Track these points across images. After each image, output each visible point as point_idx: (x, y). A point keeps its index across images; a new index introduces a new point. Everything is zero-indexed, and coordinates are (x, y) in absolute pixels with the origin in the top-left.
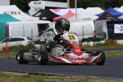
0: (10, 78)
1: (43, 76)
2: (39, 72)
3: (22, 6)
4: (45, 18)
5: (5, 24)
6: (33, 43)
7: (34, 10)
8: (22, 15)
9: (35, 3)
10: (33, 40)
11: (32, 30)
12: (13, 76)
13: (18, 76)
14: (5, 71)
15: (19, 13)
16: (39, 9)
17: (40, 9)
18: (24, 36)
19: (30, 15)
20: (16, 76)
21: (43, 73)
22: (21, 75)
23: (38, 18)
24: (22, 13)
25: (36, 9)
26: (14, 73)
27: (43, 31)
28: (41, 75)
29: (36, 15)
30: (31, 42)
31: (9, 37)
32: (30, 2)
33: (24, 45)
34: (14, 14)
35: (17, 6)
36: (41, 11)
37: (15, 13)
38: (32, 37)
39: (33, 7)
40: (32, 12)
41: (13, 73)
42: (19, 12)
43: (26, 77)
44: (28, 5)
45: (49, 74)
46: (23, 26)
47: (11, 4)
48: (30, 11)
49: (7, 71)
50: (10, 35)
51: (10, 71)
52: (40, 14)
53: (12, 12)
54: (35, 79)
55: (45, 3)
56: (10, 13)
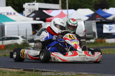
0: (6, 74)
1: (37, 73)
2: (33, 69)
3: (17, 8)
5: (1, 24)
6: (27, 42)
7: (28, 11)
8: (17, 16)
9: (29, 5)
10: (27, 39)
11: (26, 29)
12: (9, 72)
13: (13, 72)
14: (1, 67)
15: (14, 14)
16: (33, 10)
17: (34, 10)
18: (19, 35)
19: (24, 16)
20: (12, 72)
21: (37, 69)
22: (17, 71)
23: (32, 19)
24: (17, 13)
25: (30, 10)
26: (10, 69)
27: (36, 31)
28: (35, 71)
29: (30, 16)
30: (25, 41)
31: (5, 36)
32: (24, 4)
33: (19, 43)
34: (9, 14)
35: (13, 7)
36: (35, 12)
37: (11, 14)
38: (26, 36)
39: (27, 8)
40: (26, 13)
41: (8, 70)
42: (14, 12)
43: (21, 73)
44: (23, 6)
45: (42, 70)
46: (18, 26)
47: (7, 5)
48: (24, 12)
49: (3, 68)
50: (6, 34)
51: (5, 68)
52: (34, 14)
53: (8, 13)
54: (29, 75)
55: (39, 5)
56: (6, 13)
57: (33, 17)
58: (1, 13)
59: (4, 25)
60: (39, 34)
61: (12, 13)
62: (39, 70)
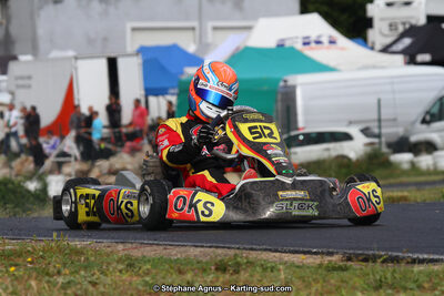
0: (275, 274)
3: (344, 17)
4: (427, 57)
5: (282, 84)
7: (386, 30)
8: (343, 49)
9: (389, 5)
11: (379, 101)
12: (287, 268)
13: (303, 266)
14: (266, 250)
15: (332, 42)
16: (404, 24)
17: (407, 26)
19: (372, 48)
20: (298, 267)
21: (395, 254)
22: (318, 262)
23: (400, 59)
24: (342, 40)
25: (392, 26)
26: (292, 256)
29: (395, 48)
30: (377, 146)
31: (298, 129)
34: (313, 45)
35: (327, 17)
36: (411, 31)
38: (380, 127)
39: (382, 19)
40: (378, 35)
41: (287, 257)
42: (331, 37)
43: (333, 268)
44: (365, 11)
45: (416, 256)
47: (304, 10)
48: (372, 34)
49: (270, 250)
50: (301, 121)
51: (276, 251)
52: (407, 41)
53: (307, 41)
56: (300, 41)
57: (403, 52)
58: (283, 40)
59: (293, 88)
60: (428, 118)
61: (325, 40)
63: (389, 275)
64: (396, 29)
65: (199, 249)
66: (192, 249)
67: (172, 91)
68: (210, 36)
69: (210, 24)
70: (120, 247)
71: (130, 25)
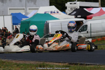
1: (81, 66)
2: (78, 63)
5: (46, 22)
7: (70, 10)
8: (60, 14)
9: (71, 4)
14: (49, 62)
15: (58, 12)
16: (74, 8)
17: (75, 9)
19: (67, 14)
21: (81, 63)
22: (62, 65)
23: (74, 16)
24: (60, 12)
29: (72, 14)
32: (67, 3)
34: (53, 13)
35: (56, 6)
37: (54, 13)
39: (69, 7)
40: (68, 11)
41: (55, 64)
42: (57, 11)
44: (65, 5)
45: (86, 63)
46: (61, 23)
47: (51, 5)
51: (52, 62)
54: (74, 68)
55: (80, 3)
56: (50, 12)
59: (49, 23)
60: (80, 31)
62: (83, 63)
63: (81, 68)
64: (72, 9)
65: (33, 62)
66: (31, 62)
67: (19, 24)
68: (28, 11)
69: (28, 8)
70: (14, 61)
71: (9, 8)
